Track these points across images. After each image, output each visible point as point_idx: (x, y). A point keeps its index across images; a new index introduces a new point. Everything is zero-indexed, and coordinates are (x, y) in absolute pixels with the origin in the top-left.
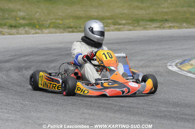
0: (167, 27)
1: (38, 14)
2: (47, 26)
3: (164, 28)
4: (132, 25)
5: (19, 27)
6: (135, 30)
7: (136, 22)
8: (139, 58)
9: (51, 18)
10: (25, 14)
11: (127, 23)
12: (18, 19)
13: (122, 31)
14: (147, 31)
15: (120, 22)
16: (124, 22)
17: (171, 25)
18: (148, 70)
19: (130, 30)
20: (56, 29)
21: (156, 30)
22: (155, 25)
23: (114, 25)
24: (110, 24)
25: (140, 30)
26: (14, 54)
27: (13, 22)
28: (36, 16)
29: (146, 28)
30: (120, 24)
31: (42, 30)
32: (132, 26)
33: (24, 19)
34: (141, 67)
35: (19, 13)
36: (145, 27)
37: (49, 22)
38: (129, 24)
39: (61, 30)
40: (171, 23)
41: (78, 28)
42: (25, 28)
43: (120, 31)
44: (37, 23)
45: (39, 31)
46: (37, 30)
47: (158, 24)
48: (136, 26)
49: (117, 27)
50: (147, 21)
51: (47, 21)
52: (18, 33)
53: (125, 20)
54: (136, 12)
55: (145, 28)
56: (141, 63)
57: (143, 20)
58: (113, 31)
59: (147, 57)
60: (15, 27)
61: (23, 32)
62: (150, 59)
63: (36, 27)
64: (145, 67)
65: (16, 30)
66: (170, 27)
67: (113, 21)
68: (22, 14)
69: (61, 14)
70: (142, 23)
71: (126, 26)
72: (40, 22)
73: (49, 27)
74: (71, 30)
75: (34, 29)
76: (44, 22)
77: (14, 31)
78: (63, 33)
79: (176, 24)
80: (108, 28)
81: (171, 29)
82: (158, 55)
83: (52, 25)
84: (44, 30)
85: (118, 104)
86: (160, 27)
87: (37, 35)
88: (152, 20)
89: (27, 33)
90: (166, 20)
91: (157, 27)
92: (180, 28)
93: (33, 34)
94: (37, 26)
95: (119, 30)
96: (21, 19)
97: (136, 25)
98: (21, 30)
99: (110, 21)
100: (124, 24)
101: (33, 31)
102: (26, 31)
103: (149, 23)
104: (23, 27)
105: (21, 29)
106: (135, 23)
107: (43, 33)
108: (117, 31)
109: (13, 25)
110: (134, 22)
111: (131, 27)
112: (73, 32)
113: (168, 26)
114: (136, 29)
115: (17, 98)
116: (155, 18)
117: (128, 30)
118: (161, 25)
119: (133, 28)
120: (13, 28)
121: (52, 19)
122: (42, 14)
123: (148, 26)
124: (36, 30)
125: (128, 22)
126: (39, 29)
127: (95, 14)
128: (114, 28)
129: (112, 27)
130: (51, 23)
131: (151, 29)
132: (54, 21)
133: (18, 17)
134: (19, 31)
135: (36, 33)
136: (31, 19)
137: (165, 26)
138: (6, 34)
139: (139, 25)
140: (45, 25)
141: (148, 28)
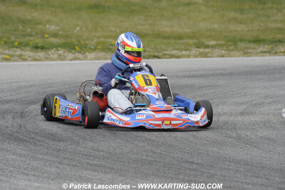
1: (78, 29)
2: (93, 47)
3: (276, 53)
4: (225, 48)
5: (48, 49)
6: (230, 56)
7: (232, 43)
8: (237, 100)
9: (98, 34)
10: (58, 28)
11: (217, 45)
12: (46, 36)
13: (210, 57)
14: (249, 58)
15: (207, 43)
16: (213, 43)
18: (252, 119)
19: (223, 56)
20: (106, 52)
21: (263, 56)
22: (261, 49)
23: (197, 47)
24: (191, 45)
25: (238, 56)
26: (41, 91)
27: (39, 41)
28: (75, 31)
29: (248, 53)
30: (207, 47)
31: (84, 53)
32: (225, 50)
33: (55, 35)
34: (242, 114)
35: (48, 26)
36: (246, 50)
37: (95, 41)
38: (220, 46)
42: (59, 50)
43: (206, 57)
44: (76, 43)
45: (80, 56)
46: (77, 54)
47: (266, 46)
48: (232, 50)
49: (201, 50)
50: (250, 42)
51: (92, 40)
52: (47, 59)
53: (214, 40)
54: (232, 27)
55: (246, 54)
56: (241, 108)
57: (241, 40)
58: (195, 56)
59: (250, 99)
60: (43, 48)
61: (55, 56)
62: (255, 102)
63: (74, 49)
64: (248, 114)
65: (44, 53)
67: (196, 41)
68: (53, 28)
69: (113, 29)
70: (242, 45)
71: (217, 50)
72: (82, 42)
73: (95, 49)
75: (71, 52)
76: (87, 42)
77: (41, 54)
80: (188, 53)
82: (267, 96)
83: (99, 47)
84: (87, 53)
85: (206, 171)
87: (78, 62)
88: (257, 41)
89: (61, 58)
90: (280, 41)
91: (265, 52)
93: (71, 60)
94: (77, 48)
95: (205, 55)
96: (52, 37)
97: (231, 48)
98: (52, 53)
99: (191, 42)
100: (213, 47)
101: (71, 56)
102: (60, 55)
103: (252, 45)
104: (54, 49)
105: (53, 51)
106: (231, 45)
107: (86, 58)
108: (202, 57)
109: (40, 45)
110: (230, 43)
111: (223, 52)
113: (283, 50)
114: (232, 53)
115: (49, 158)
116: (262, 37)
117: (219, 56)
118: (272, 49)
119: (227, 52)
120: (40, 50)
121: (99, 37)
122: (83, 29)
123: (250, 51)
124: (74, 53)
125: (218, 42)
126: (79, 52)
127: (168, 29)
128: (198, 53)
129: (194, 51)
130: (98, 43)
131: (257, 54)
132: (102, 40)
133: (47, 33)
134: (49, 55)
135: (75, 59)
136: (68, 37)
137: (279, 50)
138: (29, 59)
139: (236, 49)
140: (89, 46)
141: (250, 53)
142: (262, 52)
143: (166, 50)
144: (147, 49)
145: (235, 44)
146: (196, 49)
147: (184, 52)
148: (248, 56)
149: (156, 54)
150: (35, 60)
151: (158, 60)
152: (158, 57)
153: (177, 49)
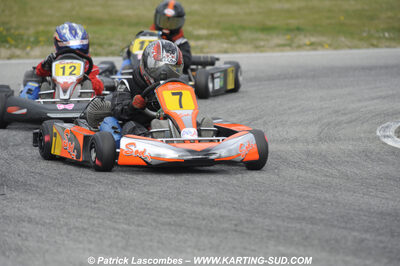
0: (306, 45)
2: (32, 39)
3: (300, 47)
4: (225, 39)
6: (236, 52)
7: (231, 33)
11: (210, 35)
15: (196, 32)
16: (203, 32)
17: (313, 39)
19: (225, 52)
21: (282, 51)
22: (276, 40)
25: (248, 51)
29: (260, 46)
30: (198, 38)
32: (228, 42)
37: (32, 31)
40: (312, 35)
43: (202, 52)
45: (18, 52)
47: (282, 37)
48: (235, 43)
51: (27, 29)
53: (203, 27)
54: (221, 9)
55: (258, 48)
57: (244, 28)
63: (8, 42)
66: (313, 46)
70: (246, 35)
71: (214, 42)
73: (37, 42)
79: (323, 39)
81: (315, 49)
83: (43, 40)
86: (289, 45)
88: (266, 29)
90: (299, 29)
91: (284, 45)
92: (336, 48)
93: (8, 59)
97: (233, 39)
100: (208, 38)
103: (261, 36)
106: (230, 36)
107: (28, 56)
110: (228, 32)
113: (307, 41)
114: (238, 47)
118: (292, 40)
119: (229, 46)
123: (262, 43)
124: (8, 49)
125: (211, 32)
126: (16, 47)
130: (37, 34)
131: (272, 49)
132: (41, 28)
135: (13, 57)
137: (301, 42)
139: (240, 41)
140: (25, 37)
141: (263, 46)
142: (279, 46)
145: (237, 34)
148: (261, 52)
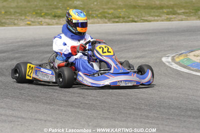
13: (172, 21)
19: (182, 20)
23: (167, 14)
39: (106, 21)
41: (126, 18)
43: (170, 21)
58: (162, 21)
74: (117, 20)
78: (106, 23)
80: (159, 18)
95: (169, 20)
111: (184, 17)
112: (117, 22)
117: (179, 20)
119: (186, 17)
128: (166, 18)
138: (45, 24)
143: (144, 17)
144: (131, 16)
146: (166, 16)
147: (156, 18)
149: (136, 20)
150: (49, 24)
151: (134, 23)
152: (135, 22)
153: (152, 16)
